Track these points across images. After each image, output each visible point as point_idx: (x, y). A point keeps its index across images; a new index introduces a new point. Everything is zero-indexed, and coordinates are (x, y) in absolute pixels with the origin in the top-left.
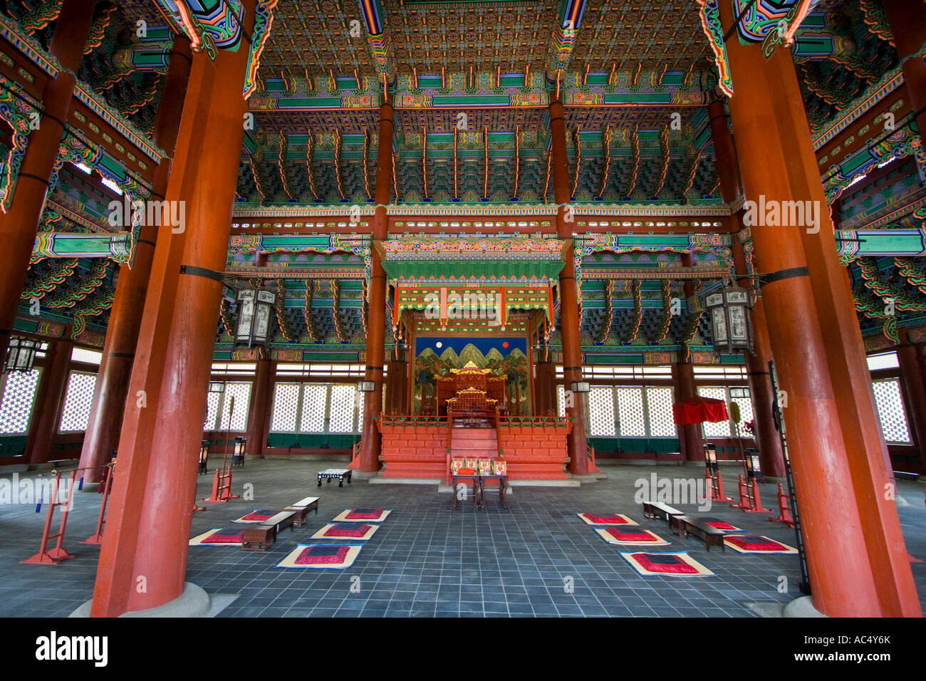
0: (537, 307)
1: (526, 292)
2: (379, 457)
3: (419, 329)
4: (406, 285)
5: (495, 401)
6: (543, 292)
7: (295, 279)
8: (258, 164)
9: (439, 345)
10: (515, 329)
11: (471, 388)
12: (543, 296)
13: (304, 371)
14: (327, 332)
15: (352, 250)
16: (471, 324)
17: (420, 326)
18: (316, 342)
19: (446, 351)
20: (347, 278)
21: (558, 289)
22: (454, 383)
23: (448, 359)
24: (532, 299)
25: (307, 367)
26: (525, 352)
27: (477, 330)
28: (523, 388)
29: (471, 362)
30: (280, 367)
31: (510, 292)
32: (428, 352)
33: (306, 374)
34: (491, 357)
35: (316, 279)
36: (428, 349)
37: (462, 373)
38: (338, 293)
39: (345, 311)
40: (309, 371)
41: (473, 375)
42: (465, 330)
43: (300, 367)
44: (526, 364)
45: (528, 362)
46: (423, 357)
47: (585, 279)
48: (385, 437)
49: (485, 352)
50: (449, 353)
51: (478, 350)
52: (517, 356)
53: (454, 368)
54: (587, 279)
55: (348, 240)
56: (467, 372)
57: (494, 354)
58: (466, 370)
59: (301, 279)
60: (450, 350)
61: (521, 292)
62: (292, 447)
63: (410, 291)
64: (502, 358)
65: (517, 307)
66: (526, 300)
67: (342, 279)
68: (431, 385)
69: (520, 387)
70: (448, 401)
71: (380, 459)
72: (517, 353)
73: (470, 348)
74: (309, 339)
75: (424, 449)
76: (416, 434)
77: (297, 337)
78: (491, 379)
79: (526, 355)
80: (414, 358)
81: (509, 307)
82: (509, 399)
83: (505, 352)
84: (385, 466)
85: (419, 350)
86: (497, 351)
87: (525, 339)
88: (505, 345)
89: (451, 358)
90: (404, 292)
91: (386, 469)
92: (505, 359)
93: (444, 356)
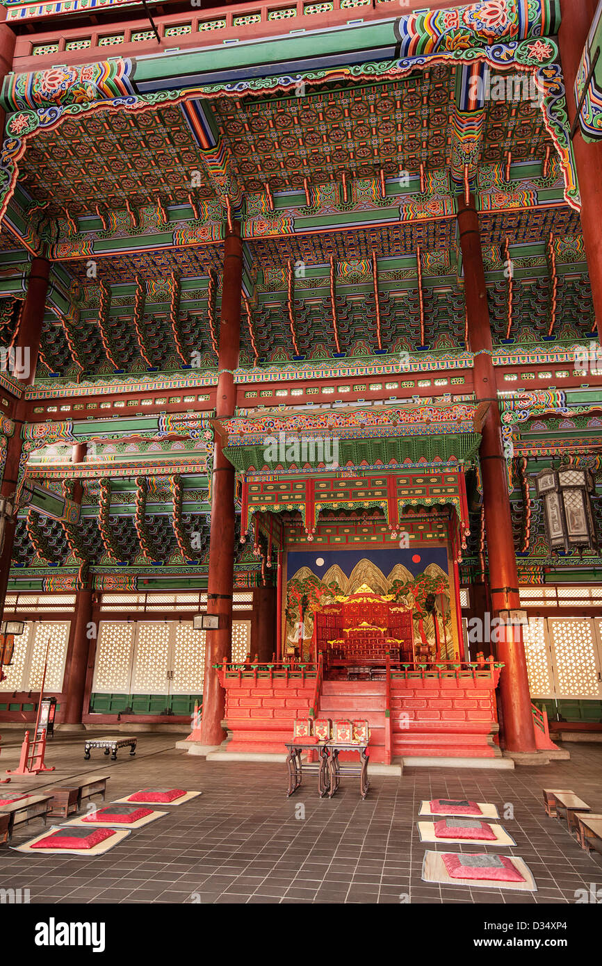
0: (443, 501)
1: (427, 481)
2: (222, 722)
3: (291, 540)
4: (257, 479)
5: (400, 642)
6: (451, 479)
7: (123, 477)
8: (73, 327)
9: (320, 562)
10: (430, 536)
11: (365, 624)
12: (451, 485)
13: (138, 604)
14: (168, 549)
15: (188, 434)
16: (365, 530)
17: (293, 536)
18: (154, 564)
19: (330, 571)
20: (192, 473)
21: (478, 474)
22: (341, 616)
23: (334, 582)
24: (435, 491)
25: (142, 599)
26: (445, 569)
27: (374, 538)
28: (445, 623)
29: (364, 586)
30: (106, 599)
31: (403, 481)
32: (304, 573)
33: (141, 608)
34: (396, 577)
35: (150, 476)
36: (304, 568)
37: (353, 601)
38: (180, 494)
39: (189, 518)
40: (145, 604)
41: (368, 603)
42: (357, 539)
43: (132, 599)
44: (448, 587)
45: (451, 582)
46: (297, 580)
47: (533, 457)
48: (230, 694)
49: (387, 571)
50: (335, 574)
51: (376, 568)
52: (434, 575)
53: (342, 594)
54: (536, 457)
55: (182, 420)
56: (359, 601)
57: (400, 573)
58: (358, 596)
59: (130, 476)
60: (335, 569)
61: (420, 481)
62: (121, 713)
63: (263, 486)
64: (411, 578)
65: (414, 502)
66: (427, 493)
67: (184, 474)
68: (310, 620)
69: (440, 621)
70: (332, 643)
71: (222, 726)
72: (434, 570)
73: (366, 567)
74: (143, 559)
75: (285, 712)
76: (274, 689)
77: (129, 557)
78: (394, 609)
79: (447, 573)
80: (285, 583)
81: (402, 503)
82: (425, 638)
83: (417, 570)
84: (230, 735)
85: (292, 571)
86: (404, 568)
87: (446, 548)
88: (416, 559)
89: (337, 580)
90: (255, 488)
91: (230, 741)
92: (417, 580)
93: (327, 579)
